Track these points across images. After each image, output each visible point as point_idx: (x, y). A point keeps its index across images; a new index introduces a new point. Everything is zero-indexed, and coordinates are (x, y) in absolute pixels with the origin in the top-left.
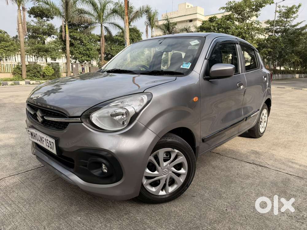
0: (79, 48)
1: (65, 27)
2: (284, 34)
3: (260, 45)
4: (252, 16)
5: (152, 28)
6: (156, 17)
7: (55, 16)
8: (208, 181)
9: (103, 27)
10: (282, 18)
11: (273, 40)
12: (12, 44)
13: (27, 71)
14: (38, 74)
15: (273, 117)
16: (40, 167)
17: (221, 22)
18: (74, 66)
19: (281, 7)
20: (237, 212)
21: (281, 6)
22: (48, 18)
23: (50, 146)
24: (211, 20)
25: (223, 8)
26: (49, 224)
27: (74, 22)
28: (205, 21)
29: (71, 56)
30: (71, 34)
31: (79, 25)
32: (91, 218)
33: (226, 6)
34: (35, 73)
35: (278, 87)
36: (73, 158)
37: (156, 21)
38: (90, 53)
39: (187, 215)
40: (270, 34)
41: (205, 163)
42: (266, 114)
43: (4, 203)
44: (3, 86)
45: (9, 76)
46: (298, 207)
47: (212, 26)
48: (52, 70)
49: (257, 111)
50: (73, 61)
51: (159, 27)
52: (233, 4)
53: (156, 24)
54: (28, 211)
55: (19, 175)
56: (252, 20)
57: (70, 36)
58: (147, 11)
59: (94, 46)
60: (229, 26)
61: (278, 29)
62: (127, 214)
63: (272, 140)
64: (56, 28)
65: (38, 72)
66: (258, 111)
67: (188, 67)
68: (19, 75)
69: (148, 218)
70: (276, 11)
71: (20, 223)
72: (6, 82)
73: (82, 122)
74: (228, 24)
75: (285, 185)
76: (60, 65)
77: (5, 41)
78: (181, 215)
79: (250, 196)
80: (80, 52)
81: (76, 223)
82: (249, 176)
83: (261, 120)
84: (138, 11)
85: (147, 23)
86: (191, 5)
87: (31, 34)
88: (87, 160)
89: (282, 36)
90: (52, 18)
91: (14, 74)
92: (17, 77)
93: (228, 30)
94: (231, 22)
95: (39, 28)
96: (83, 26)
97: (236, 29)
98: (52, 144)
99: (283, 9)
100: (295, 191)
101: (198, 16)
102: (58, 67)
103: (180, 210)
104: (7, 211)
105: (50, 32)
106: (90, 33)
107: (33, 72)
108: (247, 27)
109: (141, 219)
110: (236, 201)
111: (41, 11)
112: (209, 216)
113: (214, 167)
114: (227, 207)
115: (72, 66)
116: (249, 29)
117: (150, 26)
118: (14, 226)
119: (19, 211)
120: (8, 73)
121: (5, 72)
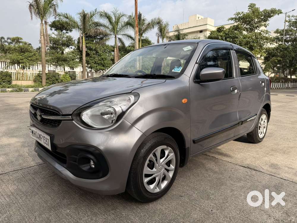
0: (94, 58)
1: (82, 38)
2: (295, 43)
3: (270, 54)
4: (261, 26)
5: (163, 39)
6: (167, 29)
7: (74, 29)
8: (198, 183)
9: (117, 38)
10: (292, 27)
11: (283, 48)
12: (34, 55)
13: (46, 79)
14: (56, 81)
15: (277, 124)
16: (42, 164)
17: (228, 32)
18: (90, 75)
19: (291, 17)
20: (222, 214)
21: (291, 15)
22: (68, 30)
23: (46, 142)
24: (219, 30)
25: (232, 19)
26: (40, 214)
27: (91, 34)
28: (214, 32)
29: (87, 65)
30: (87, 45)
31: (95, 37)
32: (79, 211)
33: (234, 17)
34: (54, 81)
35: (287, 96)
36: (65, 154)
37: (166, 33)
38: (104, 62)
39: (172, 213)
40: (280, 43)
41: (199, 165)
42: (265, 119)
43: (4, 194)
44: (25, 93)
45: (31, 83)
46: (287, 211)
47: (220, 35)
48: (69, 78)
49: (254, 116)
50: (89, 70)
51: (169, 38)
52: (242, 15)
53: (167, 35)
54: (24, 202)
55: (23, 170)
56: (260, 29)
57: (86, 47)
58: (159, 23)
59: (109, 56)
60: (236, 36)
61: (288, 38)
62: (114, 209)
63: (271, 146)
64: (74, 40)
65: (57, 80)
66: (256, 116)
67: (179, 71)
68: (39, 82)
69: (133, 214)
70: (286, 21)
71: (15, 212)
72: (27, 88)
73: (73, 120)
74: (236, 33)
75: (277, 189)
76: (77, 73)
77: (29, 52)
78: (165, 213)
79: (238, 198)
80: (95, 62)
81: (65, 215)
82: (241, 180)
83: (259, 125)
84: (150, 23)
85: (158, 34)
86: (201, 17)
87: (51, 46)
88: (77, 156)
89: (292, 45)
90: (71, 31)
91: (35, 81)
92: (37, 84)
93: (236, 39)
94: (239, 31)
95: (59, 40)
96: (99, 37)
97: (244, 39)
98: (48, 140)
99: (292, 18)
100: (287, 196)
101: (208, 27)
102: (75, 75)
103: (165, 208)
104: (5, 201)
105: (68, 43)
106: (105, 44)
107: (52, 80)
108: (256, 36)
109: (126, 215)
110: (224, 203)
111: (61, 25)
112: (193, 215)
113: (207, 169)
114: (213, 208)
115: (88, 74)
116: (257, 38)
117: (161, 37)
118: (9, 214)
119: (16, 202)
120: (30, 80)
121: (27, 80)
